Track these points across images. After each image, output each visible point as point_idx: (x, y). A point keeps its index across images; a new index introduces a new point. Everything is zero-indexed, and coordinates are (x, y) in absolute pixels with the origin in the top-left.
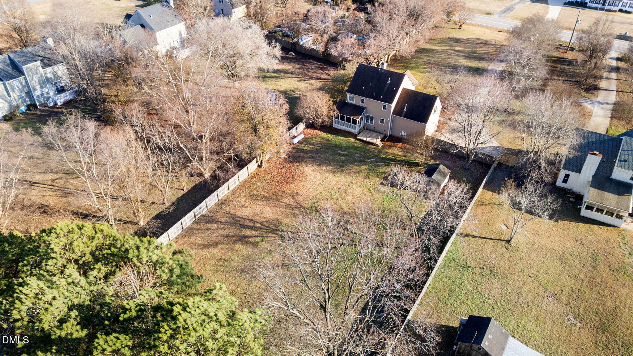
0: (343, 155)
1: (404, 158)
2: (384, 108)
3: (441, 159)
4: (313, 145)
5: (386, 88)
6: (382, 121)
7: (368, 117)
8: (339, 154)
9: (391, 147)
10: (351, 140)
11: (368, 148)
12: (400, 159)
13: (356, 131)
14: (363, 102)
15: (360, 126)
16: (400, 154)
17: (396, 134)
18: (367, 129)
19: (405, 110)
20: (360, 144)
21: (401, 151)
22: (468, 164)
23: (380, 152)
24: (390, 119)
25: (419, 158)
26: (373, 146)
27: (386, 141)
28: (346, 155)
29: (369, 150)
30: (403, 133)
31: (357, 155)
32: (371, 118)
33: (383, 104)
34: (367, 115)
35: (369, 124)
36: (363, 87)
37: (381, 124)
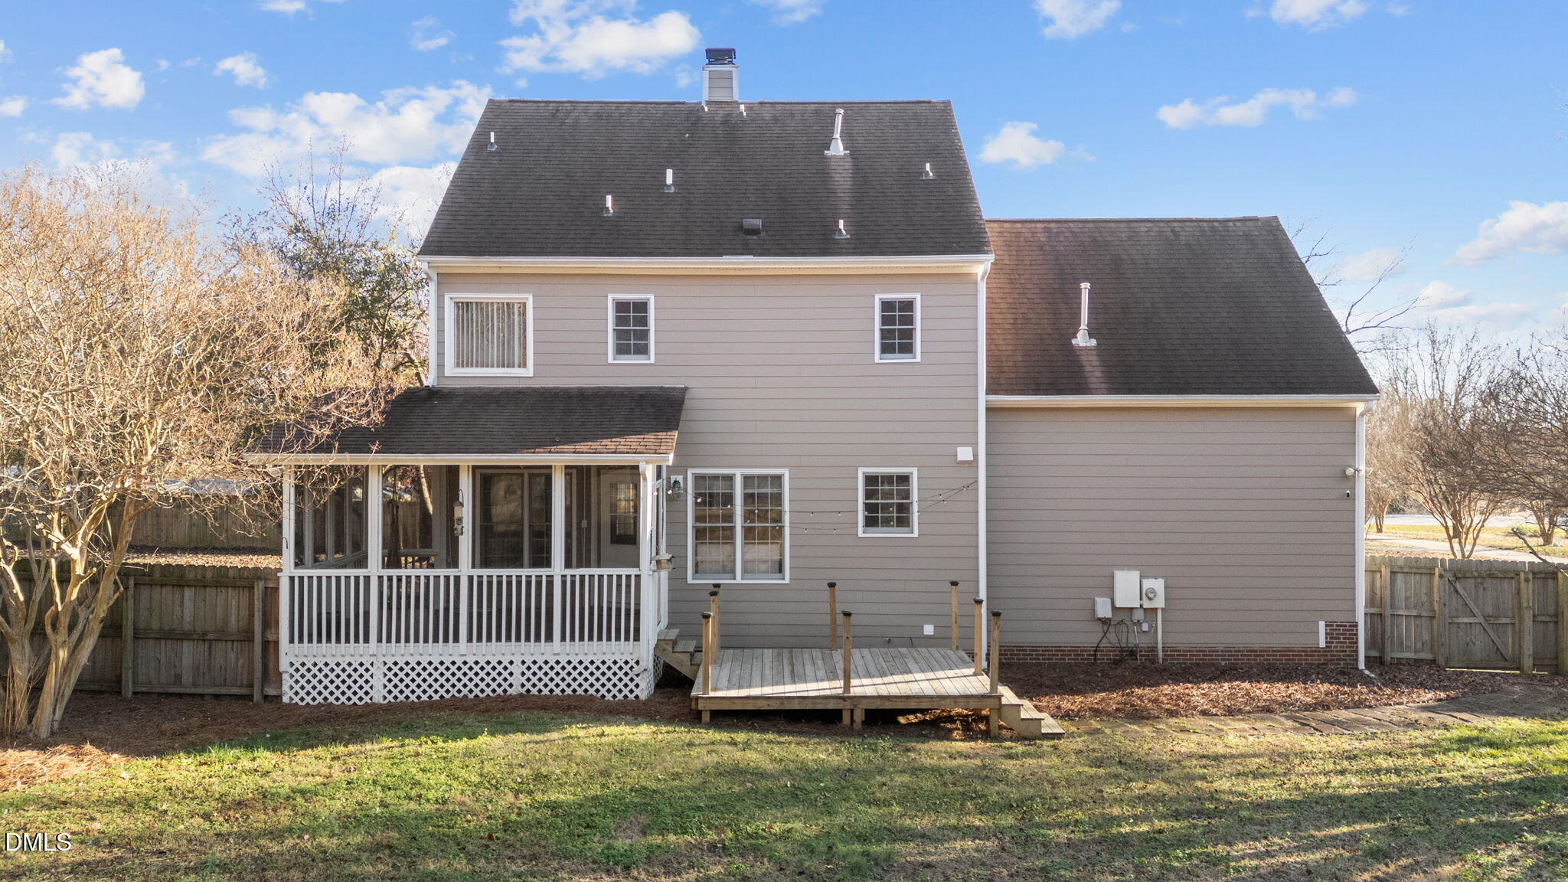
2: (898, 342)
5: (842, 178)
6: (888, 501)
14: (633, 343)
19: (1084, 342)
24: (976, 451)
30: (1128, 586)
32: (748, 498)
33: (878, 298)
34: (698, 478)
35: (739, 580)
36: (609, 198)
37: (879, 533)
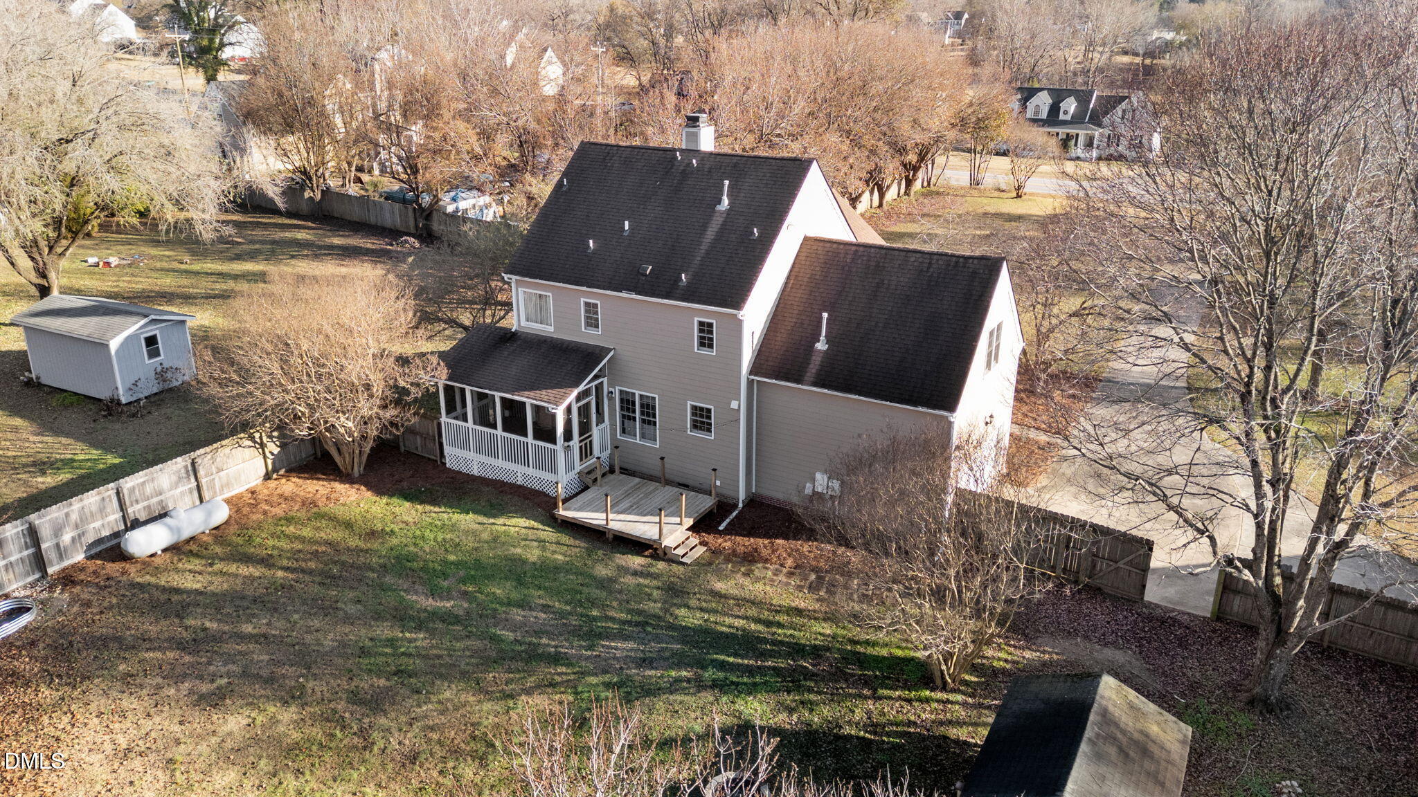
0: (422, 621)
1: (828, 629)
2: (706, 342)
3: (1071, 634)
4: (266, 562)
5: (711, 232)
6: (702, 419)
7: (627, 403)
8: (402, 616)
9: (750, 559)
10: (516, 525)
11: (602, 571)
12: (803, 637)
13: (561, 480)
14: (592, 322)
15: (586, 451)
16: (803, 601)
17: (779, 491)
18: (624, 471)
19: (821, 346)
20: (562, 549)
21: (813, 588)
22: (1279, 669)
23: (675, 592)
24: (739, 404)
25: (933, 629)
26: (636, 561)
27: (729, 531)
28: (448, 618)
29: (605, 584)
30: (821, 481)
31: (518, 615)
32: (642, 406)
33: (696, 319)
34: (621, 391)
35: (638, 441)
36: (591, 242)
37: (697, 434)
